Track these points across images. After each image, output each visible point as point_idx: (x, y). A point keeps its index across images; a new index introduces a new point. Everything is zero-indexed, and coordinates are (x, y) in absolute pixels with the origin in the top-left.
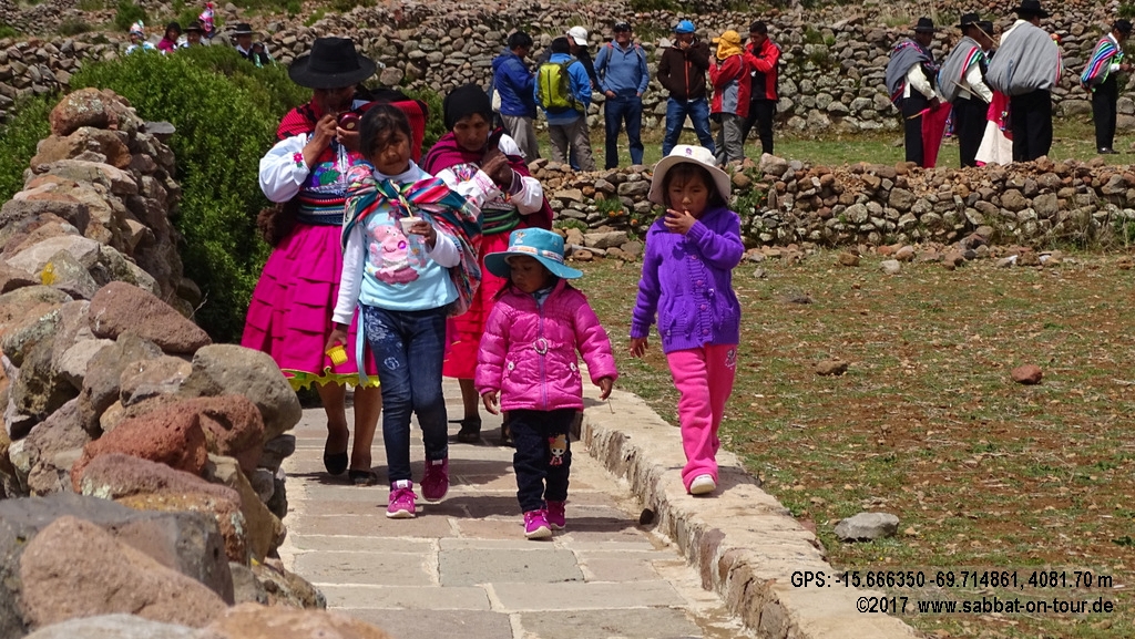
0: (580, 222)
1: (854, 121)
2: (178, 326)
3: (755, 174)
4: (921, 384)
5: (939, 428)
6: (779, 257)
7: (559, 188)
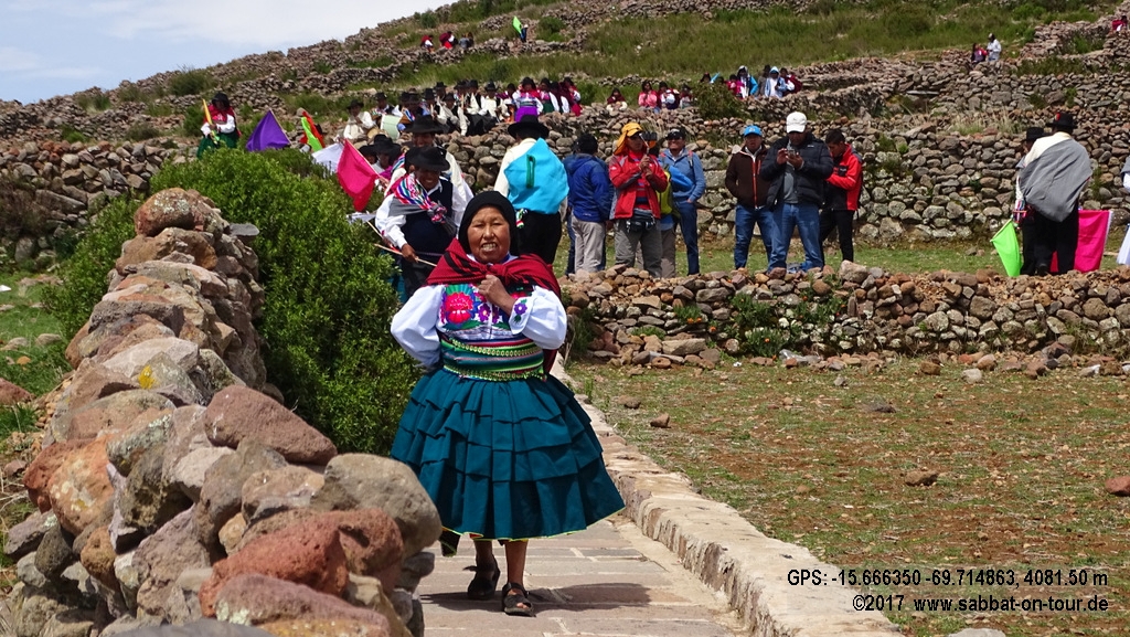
0: (658, 328)
1: (927, 230)
2: (300, 434)
3: (836, 281)
4: (1014, 496)
5: (1035, 541)
6: (859, 365)
7: (637, 294)
